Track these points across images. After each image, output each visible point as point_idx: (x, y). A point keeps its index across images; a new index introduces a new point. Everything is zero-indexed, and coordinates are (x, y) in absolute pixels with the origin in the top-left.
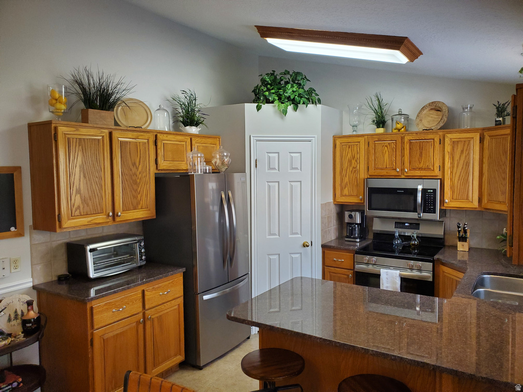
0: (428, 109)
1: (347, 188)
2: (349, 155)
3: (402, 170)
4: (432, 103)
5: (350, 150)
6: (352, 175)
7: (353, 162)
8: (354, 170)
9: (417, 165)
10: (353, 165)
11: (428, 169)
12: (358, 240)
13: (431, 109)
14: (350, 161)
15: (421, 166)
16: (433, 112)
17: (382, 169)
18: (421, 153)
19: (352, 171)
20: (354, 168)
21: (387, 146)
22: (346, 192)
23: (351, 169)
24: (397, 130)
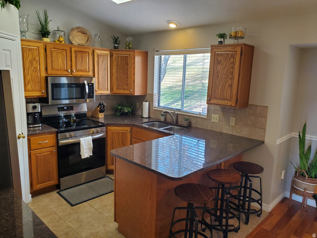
0: (76, 31)
1: (30, 85)
2: (30, 57)
3: (72, 71)
4: (78, 27)
5: (30, 52)
6: (34, 74)
7: (34, 63)
8: (35, 69)
9: (79, 67)
10: (34, 65)
11: (85, 71)
12: (40, 125)
13: (78, 31)
14: (31, 62)
15: (82, 68)
16: (80, 33)
17: (57, 70)
18: (82, 60)
19: (33, 71)
20: (35, 68)
21: (60, 53)
22: (29, 87)
23: (33, 68)
24: (59, 42)
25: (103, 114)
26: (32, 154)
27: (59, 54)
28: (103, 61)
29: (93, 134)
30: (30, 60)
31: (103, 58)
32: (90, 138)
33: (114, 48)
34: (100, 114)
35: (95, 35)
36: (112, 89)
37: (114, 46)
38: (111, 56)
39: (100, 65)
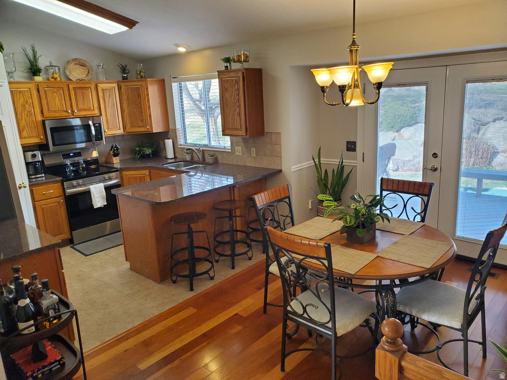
0: (73, 64)
1: (25, 131)
2: (22, 101)
3: (73, 111)
4: (75, 59)
5: (21, 96)
6: (28, 118)
7: (27, 106)
8: (29, 113)
9: (81, 106)
10: (27, 109)
11: (89, 109)
12: (43, 175)
13: (76, 64)
14: (23, 106)
15: (85, 107)
16: (78, 66)
17: (55, 111)
18: (83, 98)
19: (27, 115)
20: (28, 112)
21: (56, 92)
22: (25, 134)
23: (26, 113)
24: (54, 79)
25: (118, 158)
26: (36, 206)
27: (55, 94)
28: (110, 96)
29: (104, 180)
30: (22, 104)
31: (110, 92)
32: (101, 186)
33: (123, 79)
34: (114, 159)
35: (98, 66)
36: (124, 128)
37: (123, 76)
38: (120, 88)
39: (107, 101)
